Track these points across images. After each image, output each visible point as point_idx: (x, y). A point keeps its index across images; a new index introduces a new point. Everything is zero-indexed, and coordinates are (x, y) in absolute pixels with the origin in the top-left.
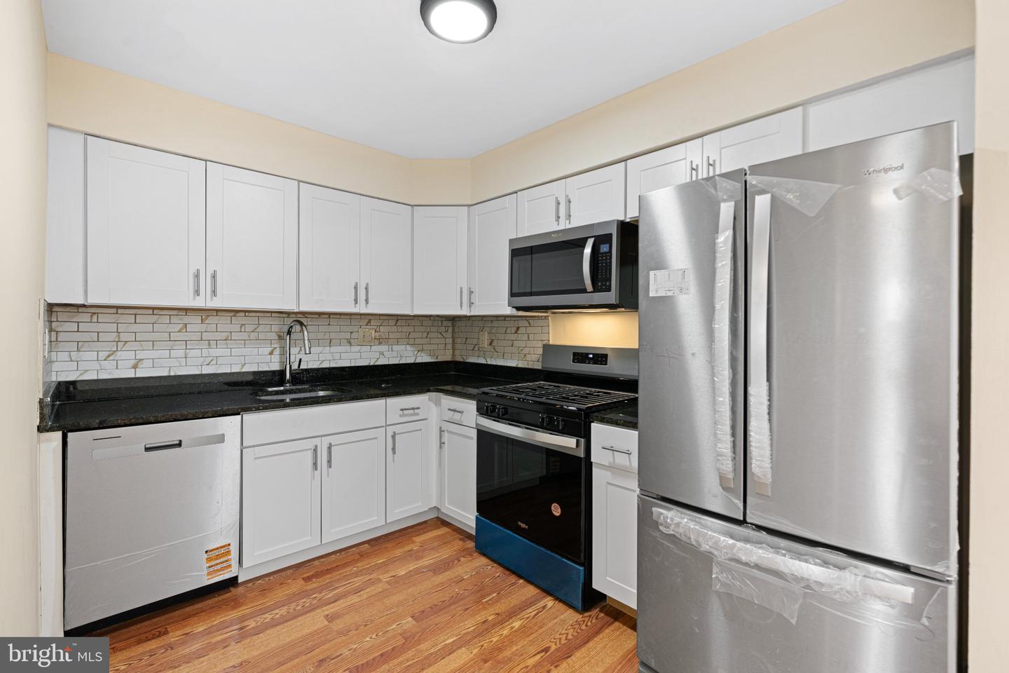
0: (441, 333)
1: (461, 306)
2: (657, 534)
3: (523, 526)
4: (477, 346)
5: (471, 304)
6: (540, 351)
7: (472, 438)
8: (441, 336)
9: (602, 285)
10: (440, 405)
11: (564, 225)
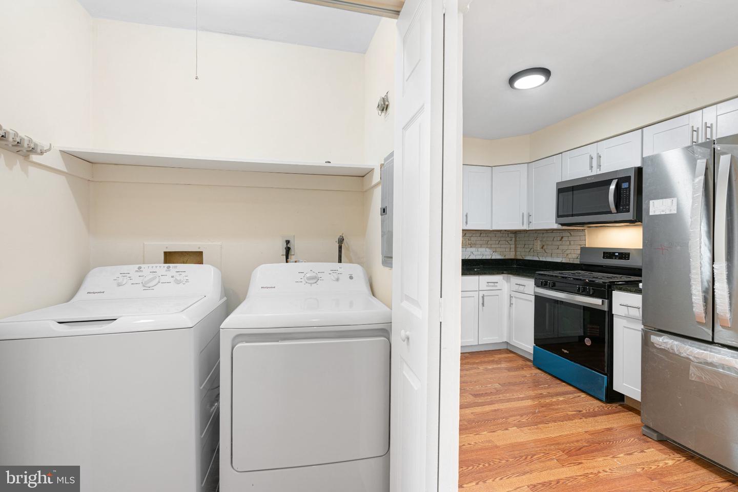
0: (507, 241)
1: (523, 224)
2: (655, 350)
3: (566, 351)
4: (532, 250)
5: (530, 223)
6: (579, 252)
7: (531, 301)
8: (507, 243)
9: (623, 208)
10: (510, 282)
11: (595, 172)
